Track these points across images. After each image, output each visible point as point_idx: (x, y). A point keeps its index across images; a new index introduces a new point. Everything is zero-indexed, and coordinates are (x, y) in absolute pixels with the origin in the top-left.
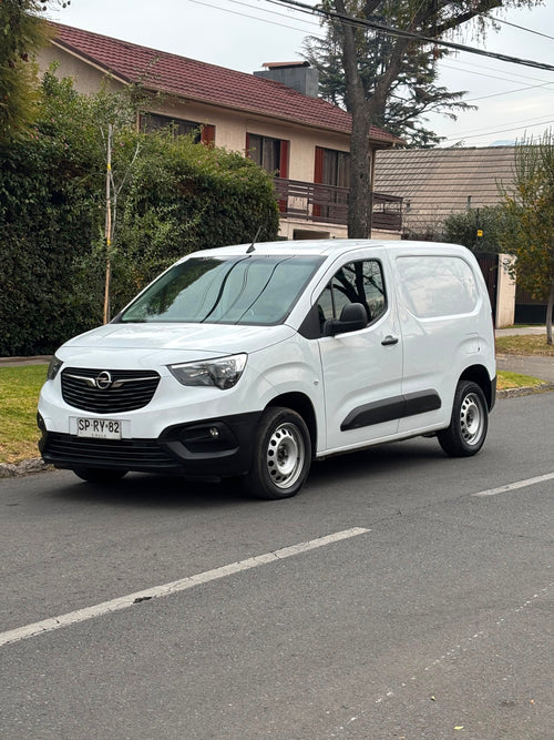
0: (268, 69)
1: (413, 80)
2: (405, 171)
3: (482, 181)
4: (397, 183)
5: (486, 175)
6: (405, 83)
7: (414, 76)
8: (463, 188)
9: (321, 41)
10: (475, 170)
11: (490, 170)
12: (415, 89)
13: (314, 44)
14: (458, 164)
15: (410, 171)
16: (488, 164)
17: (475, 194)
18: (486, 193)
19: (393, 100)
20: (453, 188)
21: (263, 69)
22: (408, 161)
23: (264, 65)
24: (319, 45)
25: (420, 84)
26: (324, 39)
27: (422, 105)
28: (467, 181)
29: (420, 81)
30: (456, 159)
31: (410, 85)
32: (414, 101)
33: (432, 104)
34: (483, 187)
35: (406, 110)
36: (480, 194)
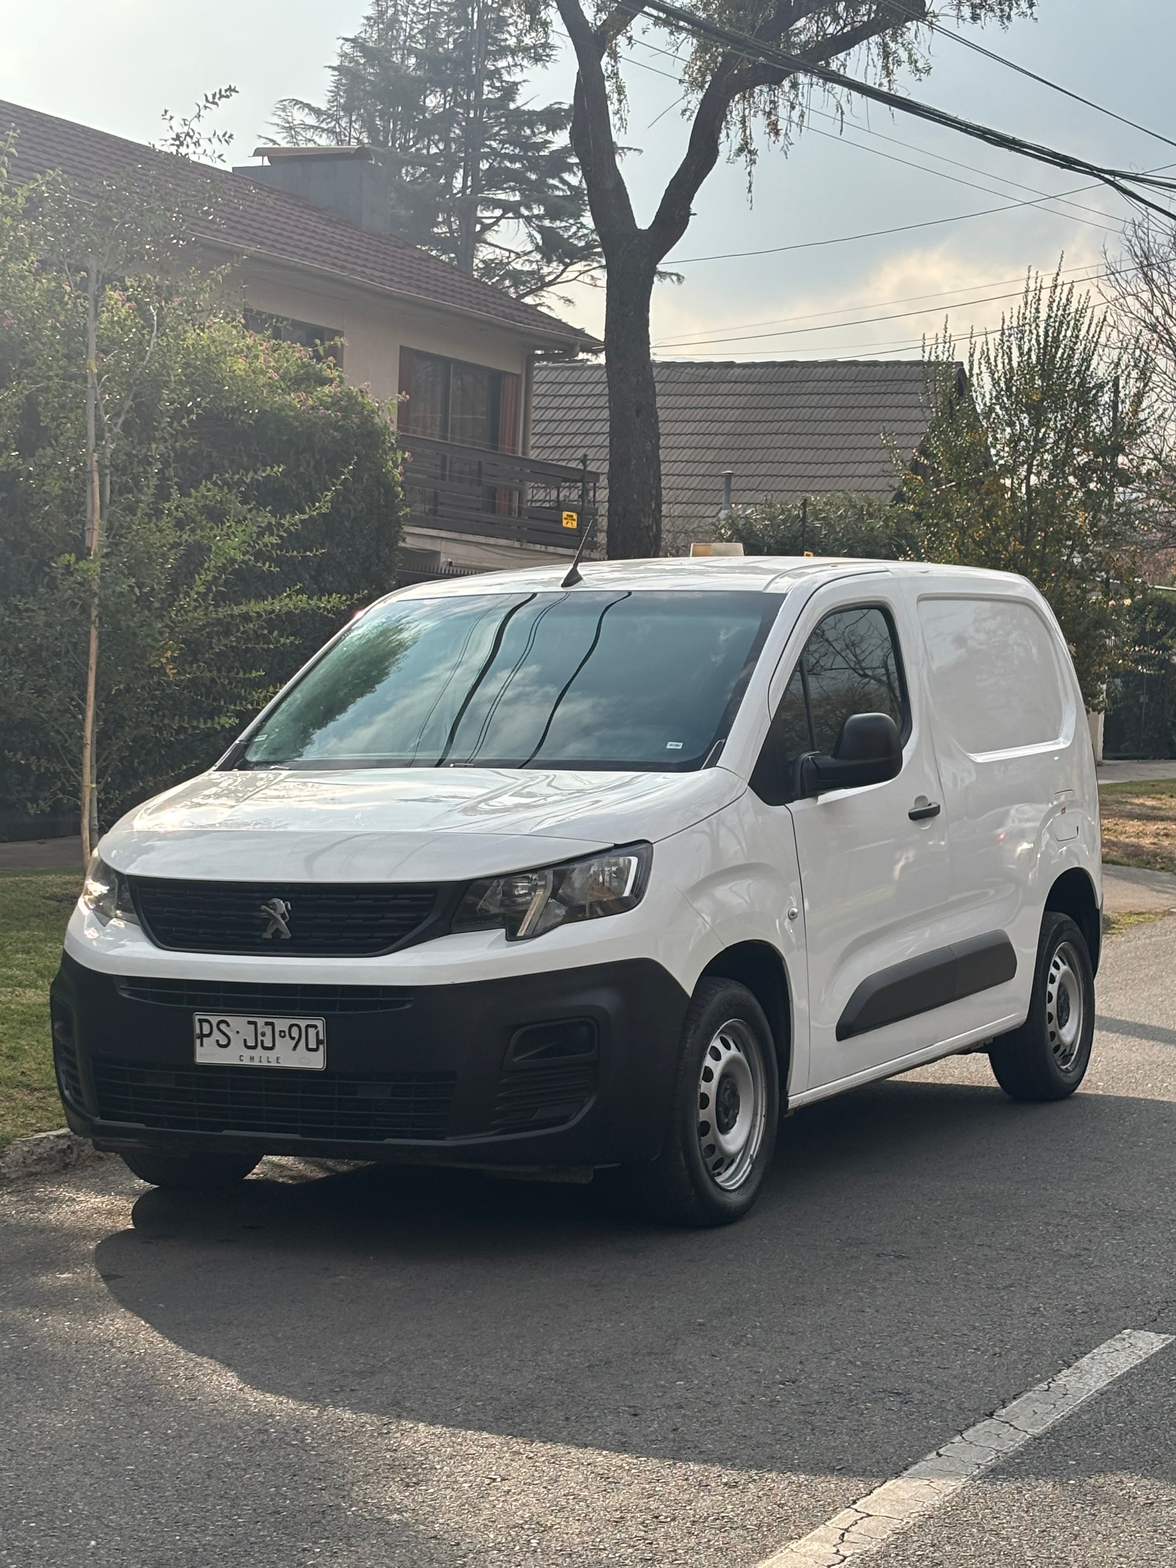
0: (267, 163)
1: (538, 210)
2: (571, 414)
3: (755, 441)
4: (554, 441)
5: (763, 428)
6: (519, 215)
7: (539, 202)
8: (710, 455)
9: (317, 112)
10: (735, 414)
11: (769, 415)
12: (541, 230)
13: (299, 116)
14: (694, 401)
15: (582, 414)
16: (766, 401)
17: (739, 469)
18: (764, 469)
19: (485, 253)
20: (687, 454)
21: (258, 162)
22: (576, 390)
23: (258, 152)
24: (312, 120)
25: (553, 219)
26: (324, 107)
27: (555, 267)
28: (719, 441)
29: (554, 213)
30: (691, 388)
31: (528, 220)
32: (538, 257)
33: (580, 266)
34: (759, 455)
35: (517, 277)
36: (751, 469)
